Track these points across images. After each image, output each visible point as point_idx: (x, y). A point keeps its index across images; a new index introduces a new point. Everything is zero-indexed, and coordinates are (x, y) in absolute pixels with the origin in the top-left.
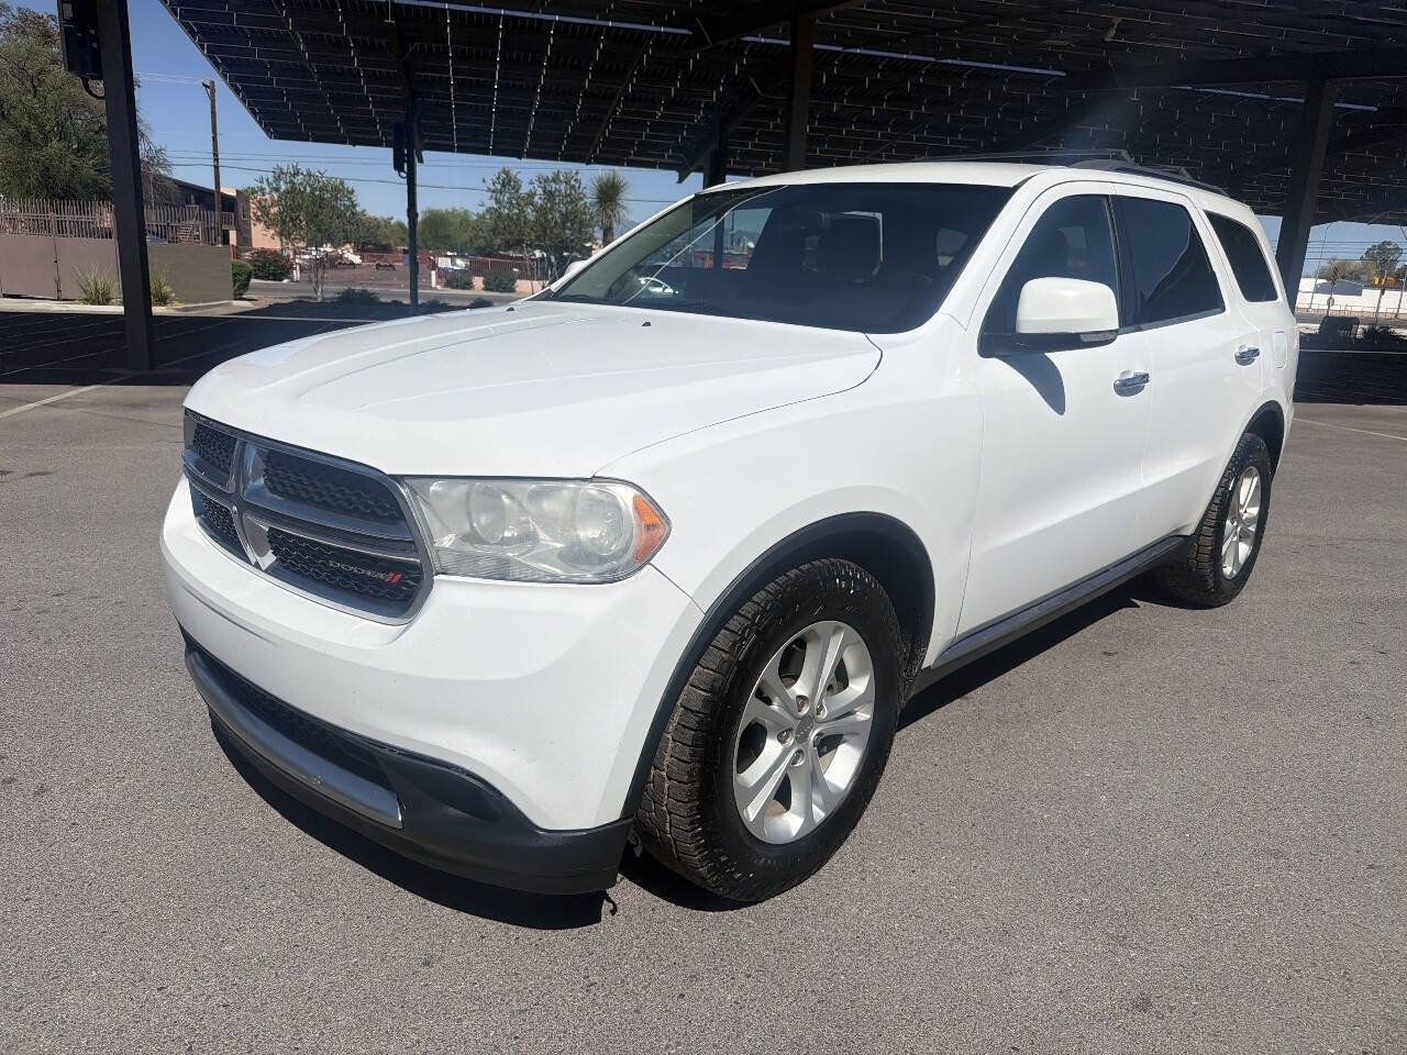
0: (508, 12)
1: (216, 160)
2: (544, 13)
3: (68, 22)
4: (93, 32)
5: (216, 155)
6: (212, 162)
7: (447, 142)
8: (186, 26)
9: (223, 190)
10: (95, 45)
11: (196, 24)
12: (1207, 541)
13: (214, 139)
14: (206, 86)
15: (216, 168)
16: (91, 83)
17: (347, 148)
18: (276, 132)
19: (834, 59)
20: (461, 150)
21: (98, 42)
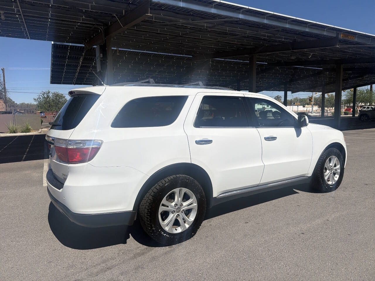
3: (101, 58)
14: (2, 70)
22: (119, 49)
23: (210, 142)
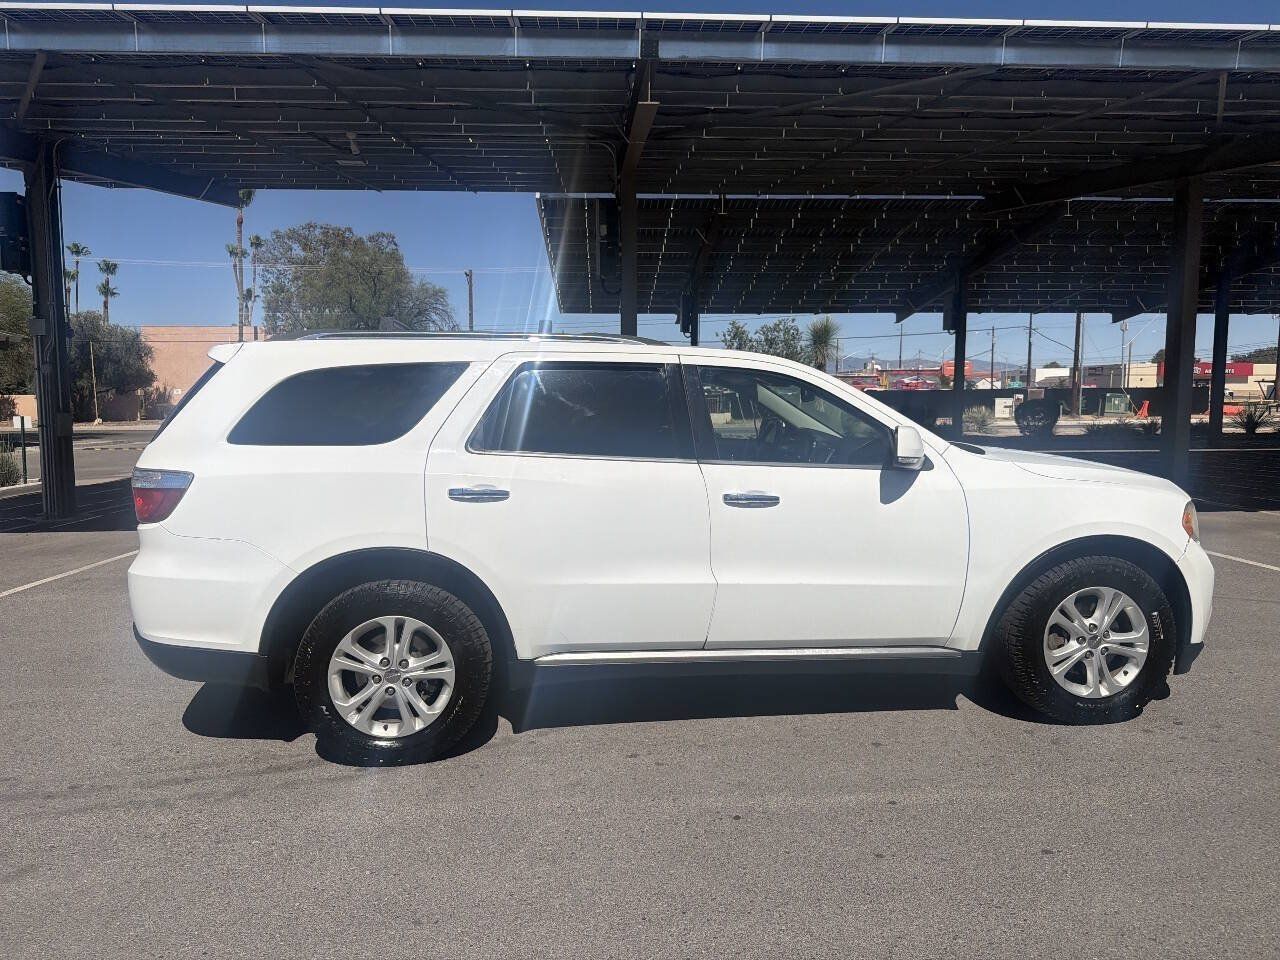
22: (728, 197)
23: (500, 495)
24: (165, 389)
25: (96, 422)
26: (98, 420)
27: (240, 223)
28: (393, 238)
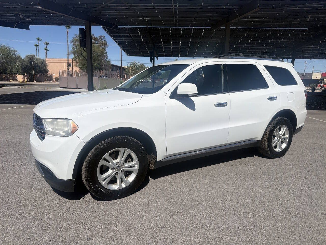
0: (183, 27)
1: (121, 61)
2: (190, 27)
4: (85, 39)
5: (121, 60)
6: (120, 61)
7: (163, 55)
8: (110, 35)
9: (122, 66)
10: (85, 42)
11: (112, 35)
12: (266, 142)
13: (121, 56)
15: (121, 62)
16: (85, 49)
17: (143, 57)
18: (129, 55)
19: (247, 30)
20: (166, 56)
21: (86, 41)
24: (51, 74)
25: (34, 82)
26: (35, 81)
27: (68, 33)
28: (105, 37)
